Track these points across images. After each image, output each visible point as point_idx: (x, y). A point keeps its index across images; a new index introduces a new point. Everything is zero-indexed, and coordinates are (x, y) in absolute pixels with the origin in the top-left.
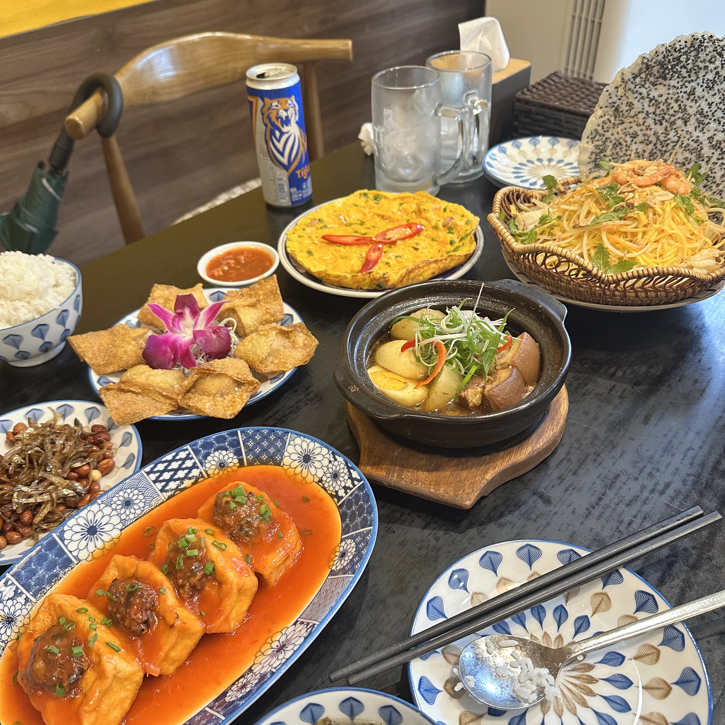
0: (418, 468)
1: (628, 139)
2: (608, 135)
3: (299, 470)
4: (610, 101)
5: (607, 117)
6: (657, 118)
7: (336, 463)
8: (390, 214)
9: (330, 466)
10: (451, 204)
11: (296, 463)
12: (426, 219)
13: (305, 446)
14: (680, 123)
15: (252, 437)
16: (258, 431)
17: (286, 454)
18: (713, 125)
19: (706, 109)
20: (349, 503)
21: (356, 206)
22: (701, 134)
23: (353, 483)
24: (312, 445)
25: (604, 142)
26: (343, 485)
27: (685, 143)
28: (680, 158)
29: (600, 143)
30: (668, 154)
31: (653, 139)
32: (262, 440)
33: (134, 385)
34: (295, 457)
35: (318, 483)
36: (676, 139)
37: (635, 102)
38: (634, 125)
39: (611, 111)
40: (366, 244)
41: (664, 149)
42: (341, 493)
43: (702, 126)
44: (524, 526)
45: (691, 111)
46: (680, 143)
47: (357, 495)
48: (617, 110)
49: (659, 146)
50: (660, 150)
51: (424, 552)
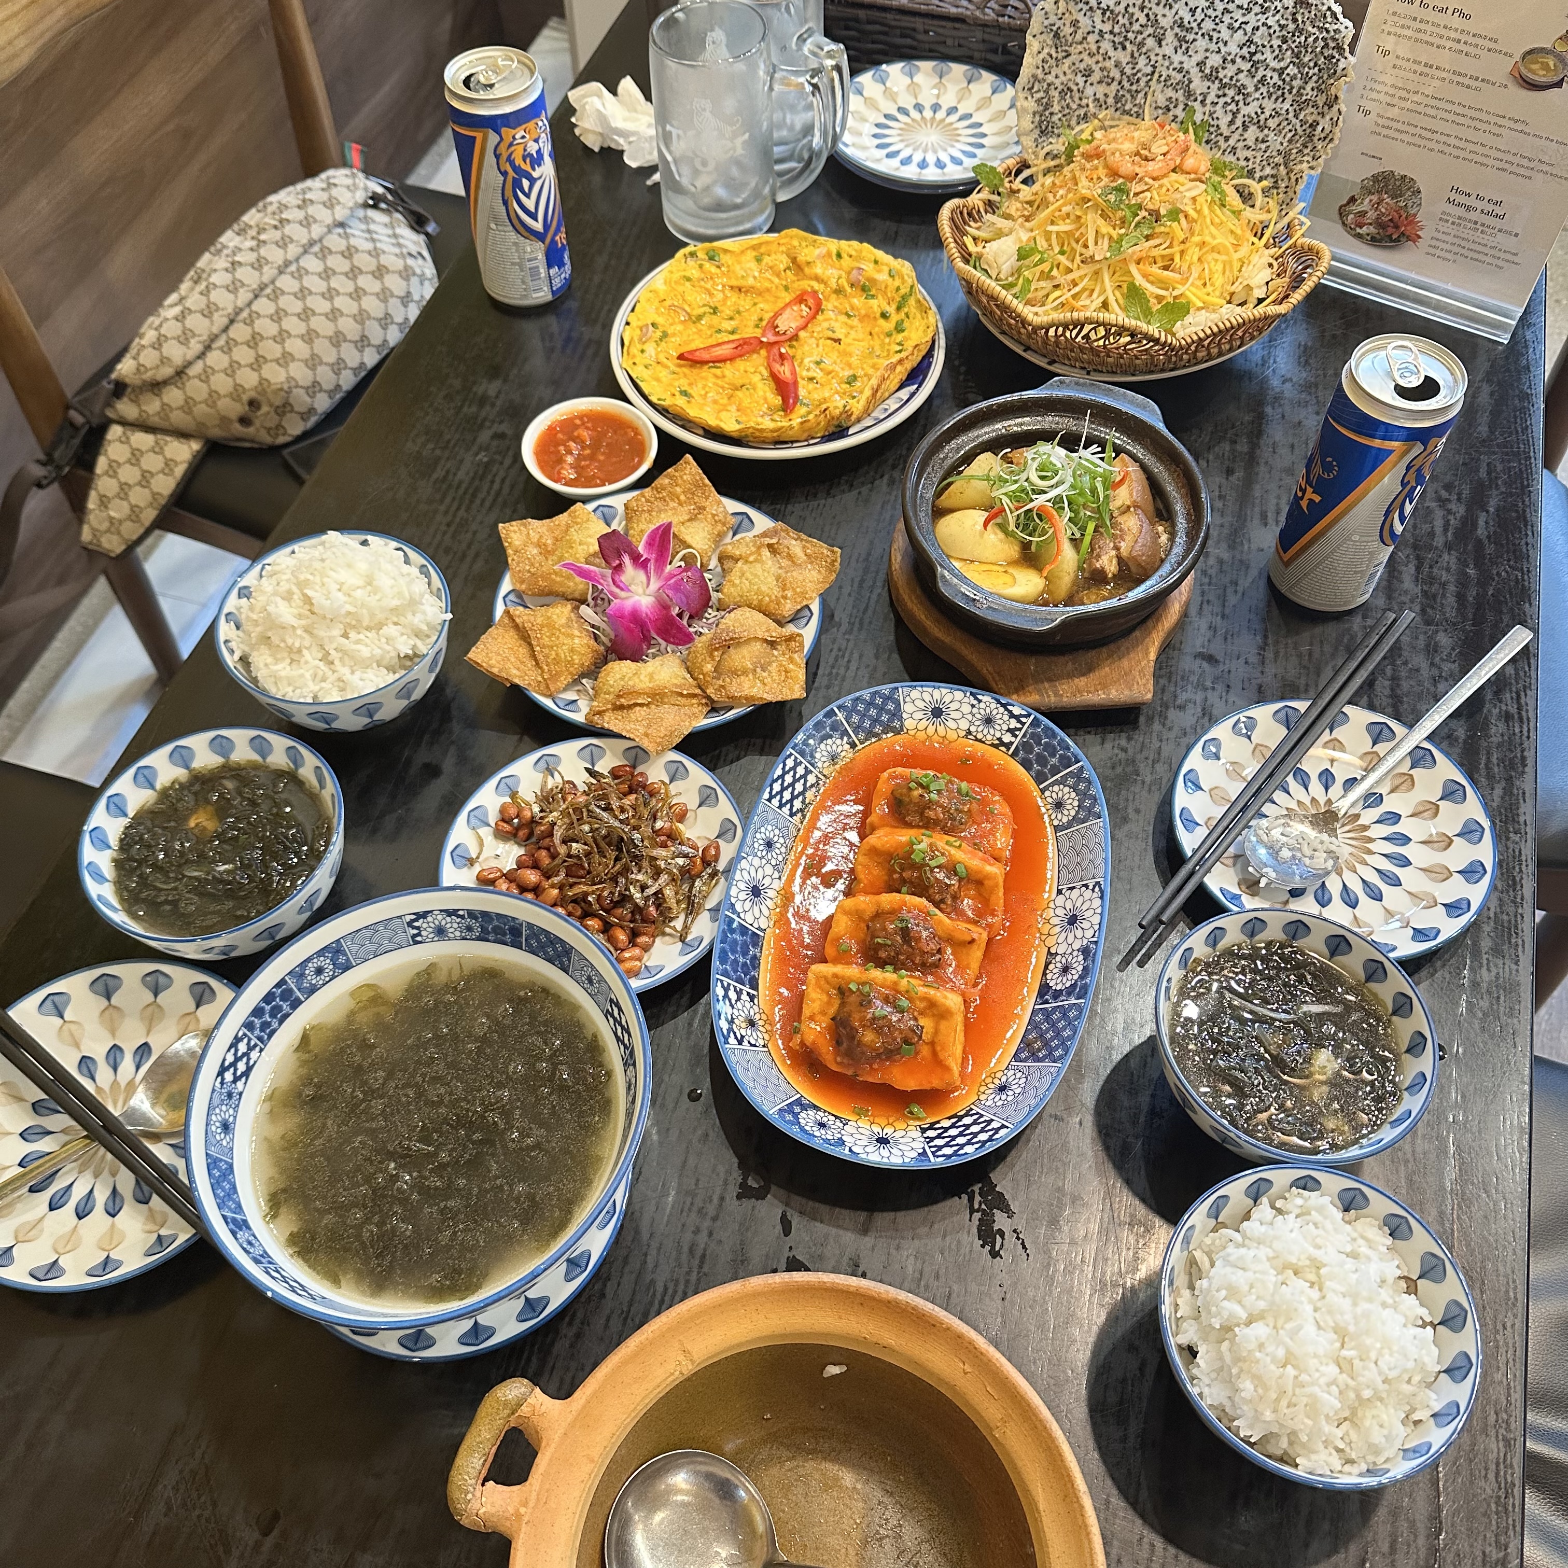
0: (1070, 676)
1: (1080, 80)
2: (1050, 78)
3: (931, 730)
4: (1046, 23)
5: (1046, 51)
6: (1117, 40)
7: (982, 705)
8: (751, 281)
9: (975, 710)
10: (844, 243)
11: (924, 723)
12: (817, 278)
13: (927, 697)
14: (1150, 42)
15: (854, 709)
16: (857, 699)
17: (905, 716)
18: (1202, 43)
19: (1187, 17)
20: (1026, 746)
21: (688, 279)
22: (1185, 58)
23: (1019, 721)
24: (937, 694)
25: (1046, 92)
26: (1005, 727)
27: (1164, 74)
28: (1162, 102)
29: (1041, 94)
30: (1141, 95)
31: (1116, 74)
32: (867, 709)
33: (639, 694)
34: (918, 715)
35: (966, 736)
36: (1149, 70)
37: (1080, 16)
38: (1084, 56)
39: (1049, 39)
40: (754, 351)
41: (1134, 88)
42: (1007, 738)
43: (1184, 46)
44: (1206, 699)
45: (1165, 22)
46: (1156, 75)
47: (1033, 735)
48: (1057, 35)
49: (1127, 85)
50: (1129, 91)
51: (1119, 770)
